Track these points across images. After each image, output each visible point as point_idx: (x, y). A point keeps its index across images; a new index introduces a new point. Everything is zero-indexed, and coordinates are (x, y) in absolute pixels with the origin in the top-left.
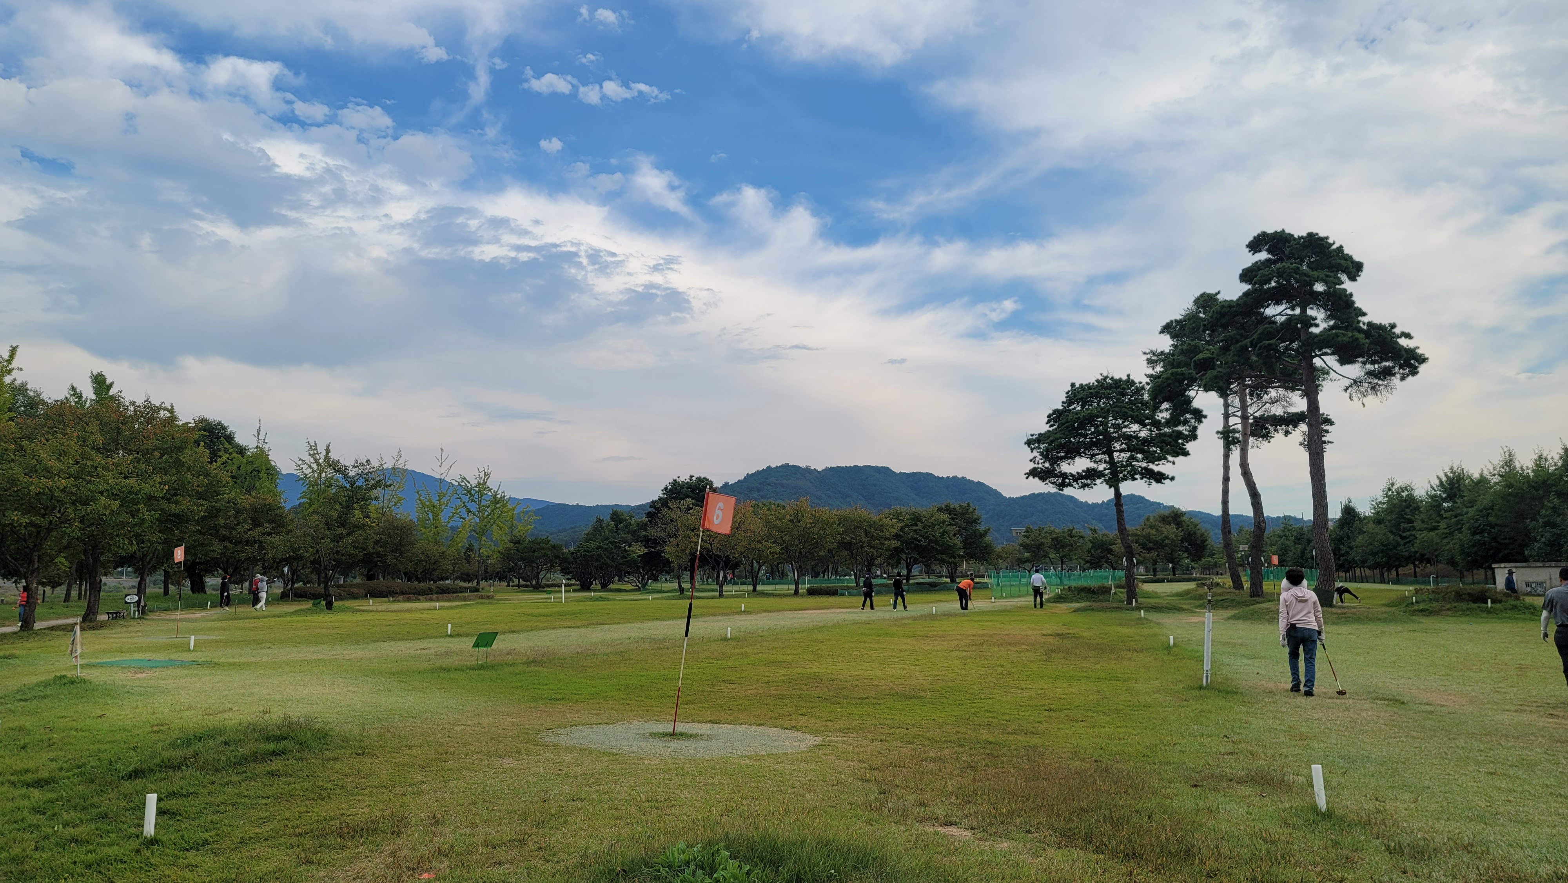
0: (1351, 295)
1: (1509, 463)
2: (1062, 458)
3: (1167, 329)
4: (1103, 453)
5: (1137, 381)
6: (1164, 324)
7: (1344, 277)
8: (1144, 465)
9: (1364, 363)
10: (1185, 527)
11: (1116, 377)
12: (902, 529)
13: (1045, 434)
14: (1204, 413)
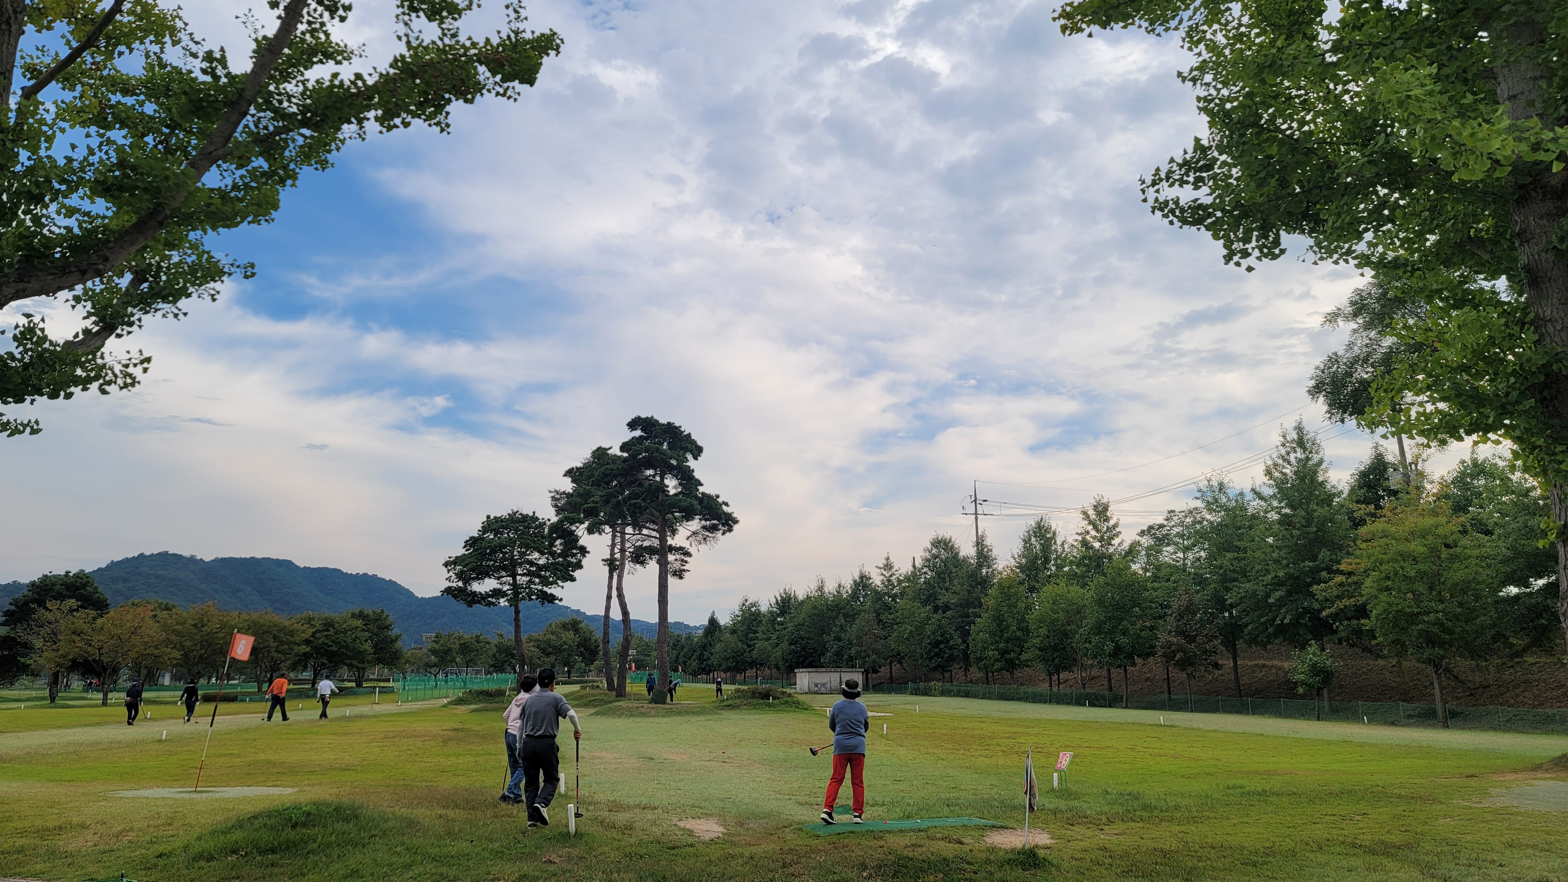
0: (693, 471)
1: (821, 589)
2: (473, 579)
3: (569, 473)
4: (508, 576)
5: (540, 517)
6: (567, 469)
7: (689, 456)
8: (540, 587)
9: (701, 520)
10: (582, 634)
11: (524, 513)
12: (314, 634)
13: (461, 557)
14: (588, 550)
